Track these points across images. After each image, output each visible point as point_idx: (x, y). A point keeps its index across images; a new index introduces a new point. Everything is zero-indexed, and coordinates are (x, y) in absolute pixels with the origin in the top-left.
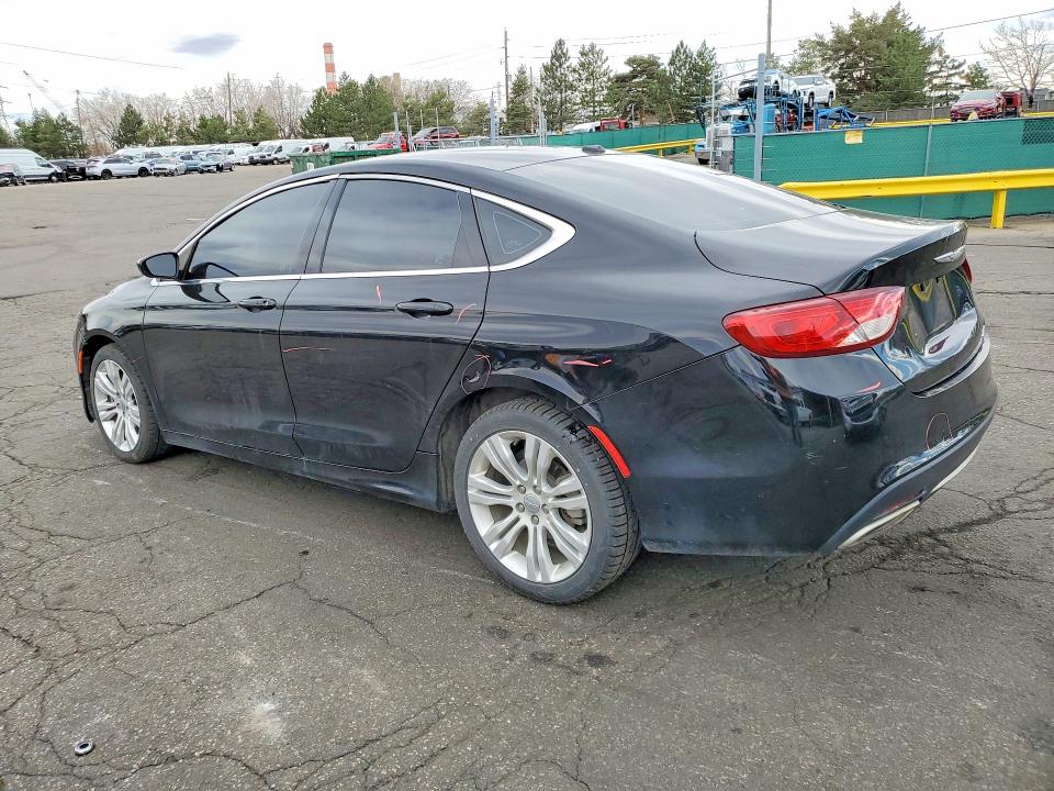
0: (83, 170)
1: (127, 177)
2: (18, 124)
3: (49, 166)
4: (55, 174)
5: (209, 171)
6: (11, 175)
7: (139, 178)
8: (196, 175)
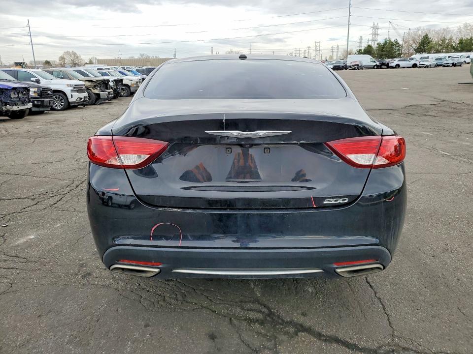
0: (388, 64)
1: (408, 68)
2: (378, 44)
3: (375, 62)
4: (376, 65)
5: (448, 66)
6: (358, 65)
7: (412, 68)
8: (441, 68)
